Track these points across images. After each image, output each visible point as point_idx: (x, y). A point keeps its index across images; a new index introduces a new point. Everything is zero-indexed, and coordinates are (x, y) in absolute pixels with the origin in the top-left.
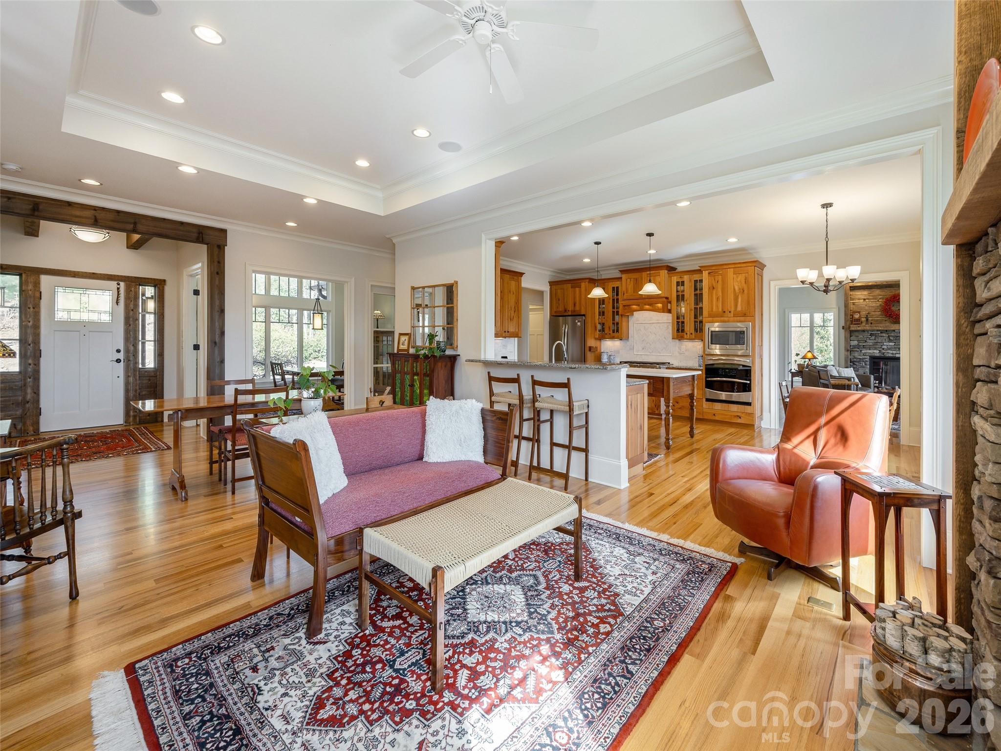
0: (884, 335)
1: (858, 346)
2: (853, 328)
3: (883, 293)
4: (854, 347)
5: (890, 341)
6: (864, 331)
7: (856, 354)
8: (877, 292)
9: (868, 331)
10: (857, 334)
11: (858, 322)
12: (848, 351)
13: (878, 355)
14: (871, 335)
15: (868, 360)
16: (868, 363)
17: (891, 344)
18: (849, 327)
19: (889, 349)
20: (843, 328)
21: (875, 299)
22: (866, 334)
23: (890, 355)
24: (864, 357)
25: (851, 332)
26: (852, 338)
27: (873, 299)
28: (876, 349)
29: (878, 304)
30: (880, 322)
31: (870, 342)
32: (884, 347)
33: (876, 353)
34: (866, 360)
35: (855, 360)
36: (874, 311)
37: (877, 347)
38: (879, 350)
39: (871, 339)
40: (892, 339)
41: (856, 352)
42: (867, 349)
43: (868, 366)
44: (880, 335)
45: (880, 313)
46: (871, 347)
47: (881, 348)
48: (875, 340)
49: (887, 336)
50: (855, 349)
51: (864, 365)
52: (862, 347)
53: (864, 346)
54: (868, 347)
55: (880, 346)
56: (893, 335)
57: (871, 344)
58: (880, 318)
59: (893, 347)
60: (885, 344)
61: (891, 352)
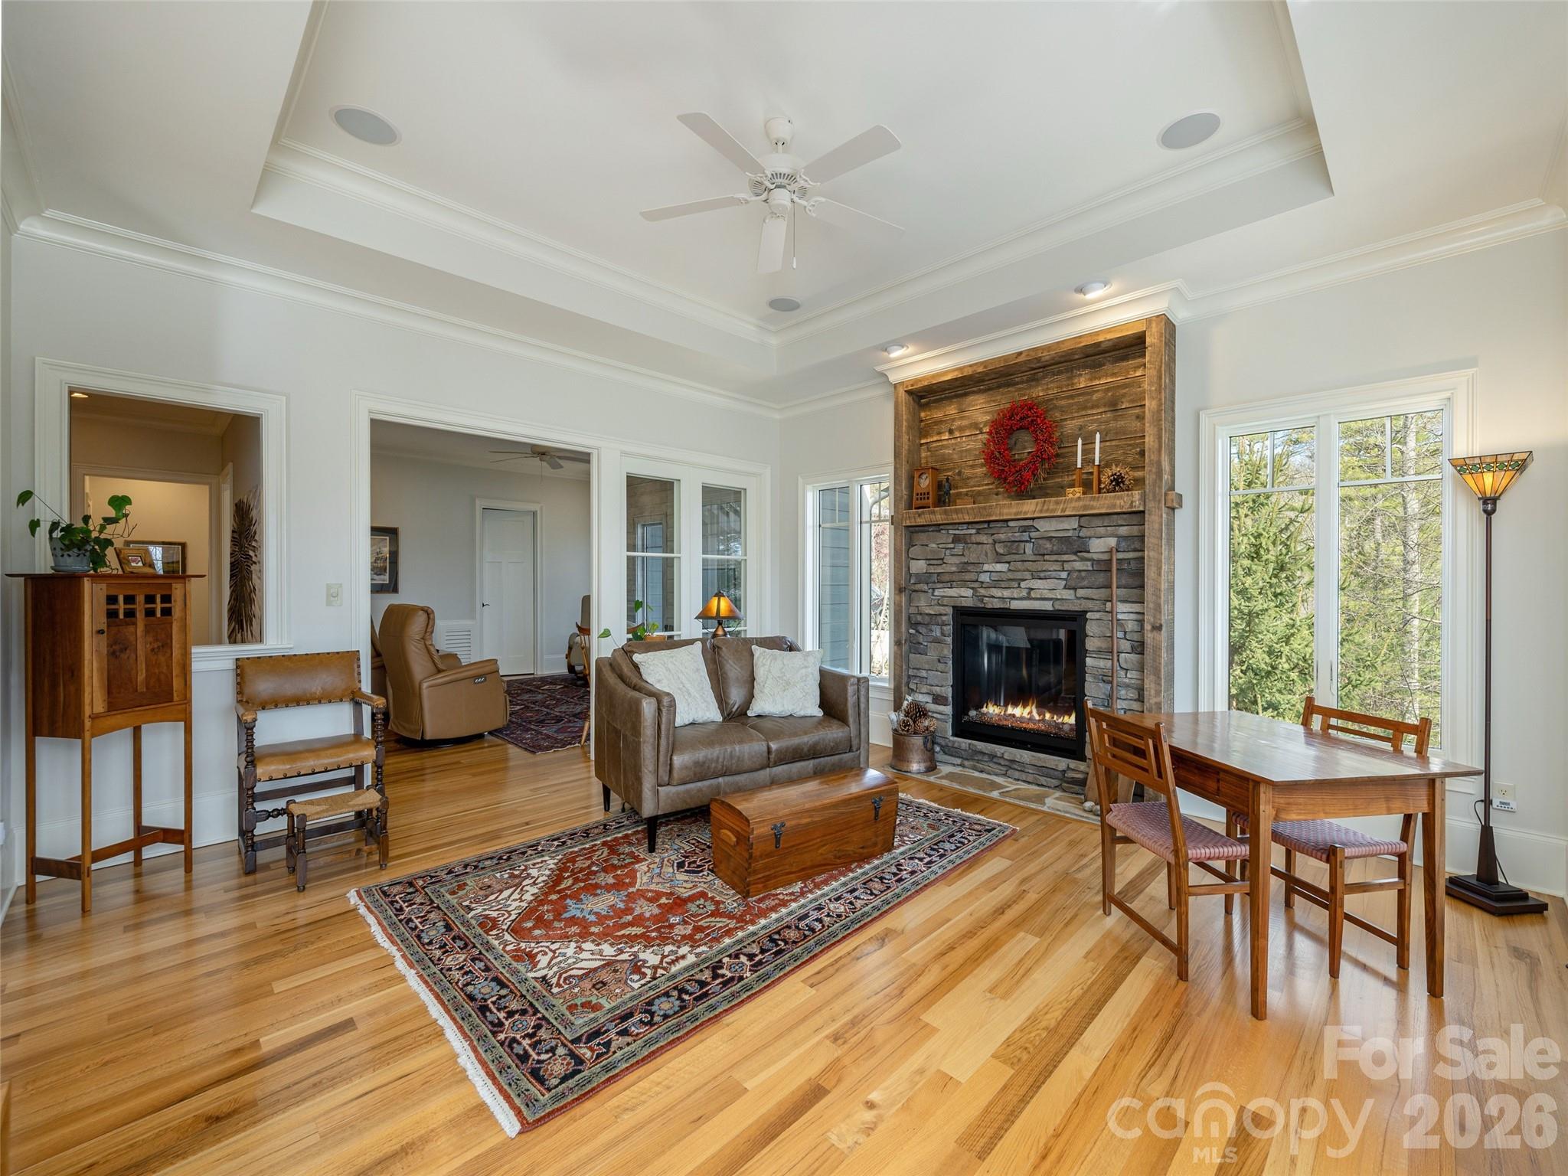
0: (983, 538)
1: (925, 578)
3: (993, 406)
4: (919, 578)
5: (999, 558)
6: (938, 528)
7: (922, 602)
8: (979, 403)
9: (946, 526)
10: (922, 537)
12: (901, 590)
13: (970, 603)
14: (957, 539)
15: (948, 619)
16: (949, 629)
17: (999, 567)
18: (902, 518)
19: (996, 584)
21: (976, 426)
22: (945, 537)
23: (997, 604)
24: (942, 610)
25: (913, 532)
26: (915, 551)
28: (964, 583)
31: (952, 564)
32: (985, 578)
33: (965, 596)
34: (944, 618)
35: (919, 618)
36: (972, 467)
37: (968, 577)
38: (972, 588)
39: (955, 551)
40: (1001, 551)
41: (922, 595)
42: (945, 585)
43: (949, 640)
44: (974, 539)
45: (984, 469)
46: (954, 578)
47: (977, 581)
48: (963, 555)
49: (991, 541)
50: (918, 587)
51: (939, 634)
52: (935, 578)
53: (939, 574)
54: (946, 578)
55: (973, 576)
56: (1002, 537)
57: (954, 569)
58: (986, 485)
59: (1004, 577)
60: (986, 567)
61: (1000, 595)
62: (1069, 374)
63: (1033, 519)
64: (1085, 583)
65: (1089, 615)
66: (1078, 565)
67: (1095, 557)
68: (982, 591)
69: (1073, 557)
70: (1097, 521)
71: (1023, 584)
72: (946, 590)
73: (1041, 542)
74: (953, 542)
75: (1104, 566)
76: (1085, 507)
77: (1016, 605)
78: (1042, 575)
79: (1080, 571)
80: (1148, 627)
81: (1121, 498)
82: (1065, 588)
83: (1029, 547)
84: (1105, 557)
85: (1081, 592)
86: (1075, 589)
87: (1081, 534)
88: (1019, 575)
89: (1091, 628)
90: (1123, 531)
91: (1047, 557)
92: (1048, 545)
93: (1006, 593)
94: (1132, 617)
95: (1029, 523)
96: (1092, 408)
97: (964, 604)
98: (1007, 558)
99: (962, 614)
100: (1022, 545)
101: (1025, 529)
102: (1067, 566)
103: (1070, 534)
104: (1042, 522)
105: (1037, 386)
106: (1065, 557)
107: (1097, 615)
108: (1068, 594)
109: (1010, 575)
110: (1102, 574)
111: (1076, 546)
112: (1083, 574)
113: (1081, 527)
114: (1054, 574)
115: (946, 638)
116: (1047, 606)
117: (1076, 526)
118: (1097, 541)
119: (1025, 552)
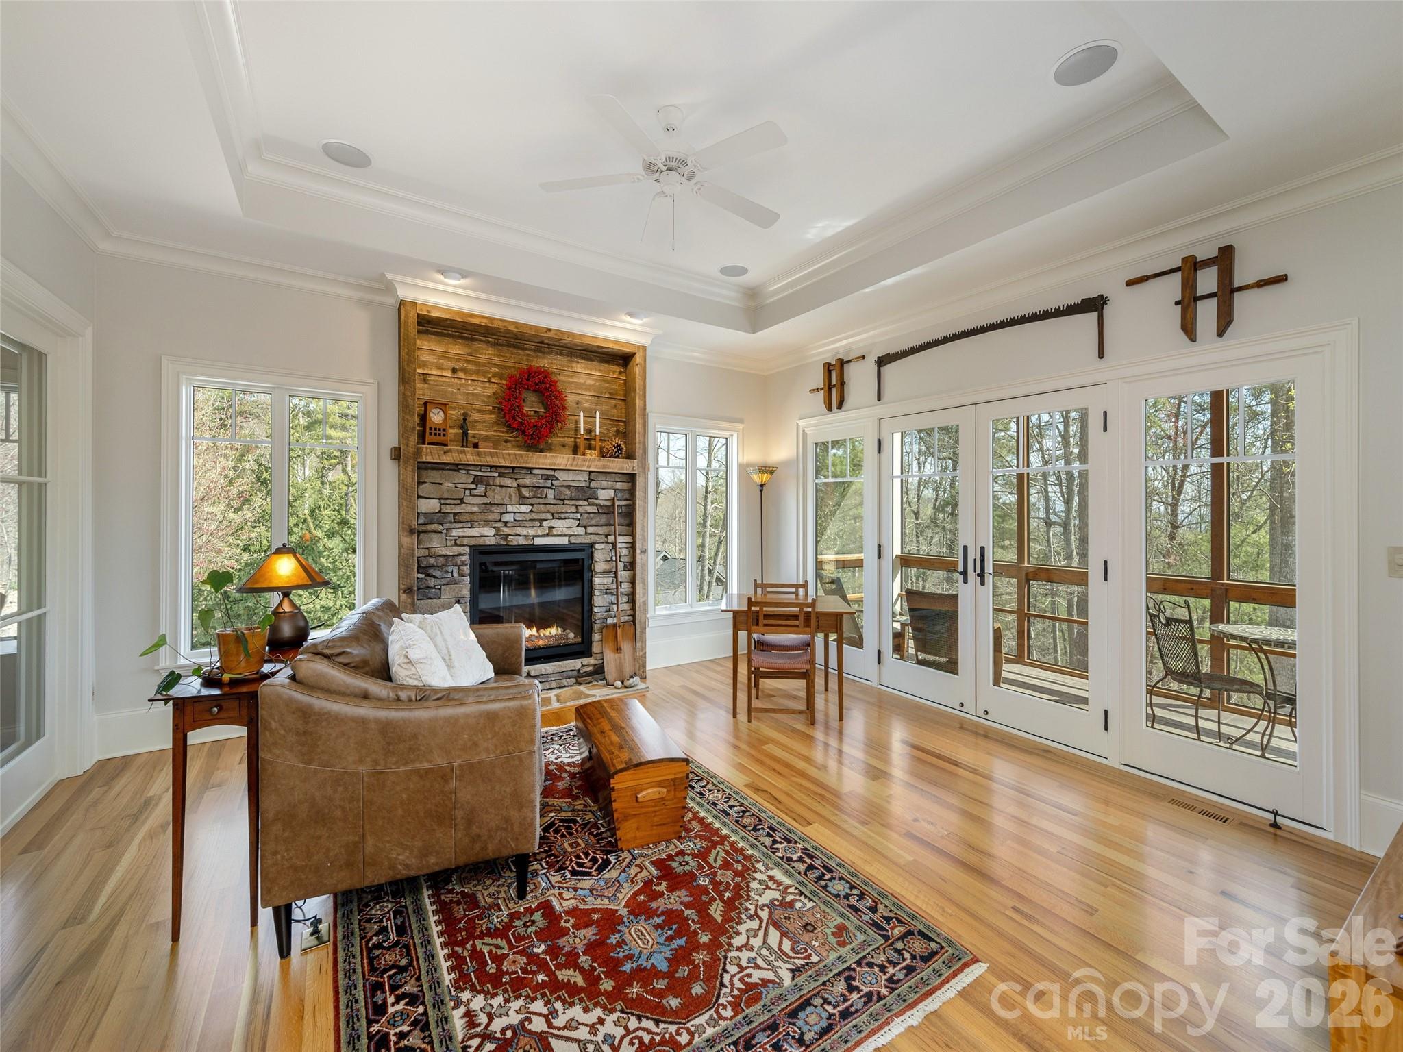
0: (507, 482)
1: (439, 518)
2: (430, 454)
3: (501, 361)
4: (430, 518)
5: (522, 500)
6: (456, 467)
7: (435, 543)
8: (487, 354)
9: (467, 466)
10: (434, 475)
11: (437, 437)
12: (411, 531)
13: (491, 541)
14: (477, 481)
15: (466, 558)
16: (467, 569)
17: (523, 508)
18: (418, 453)
19: (519, 523)
20: (397, 454)
21: (484, 374)
22: (463, 478)
23: (522, 541)
24: (456, 550)
25: (423, 467)
26: (426, 489)
27: (477, 372)
28: (487, 523)
29: (490, 390)
30: (496, 443)
31: (473, 504)
32: (508, 518)
33: (487, 535)
34: (463, 558)
35: (432, 561)
36: (480, 411)
37: (491, 517)
38: (495, 528)
39: (476, 492)
40: (527, 494)
41: (434, 536)
42: (465, 525)
43: (467, 579)
44: (498, 481)
45: (493, 416)
46: (475, 518)
47: (500, 521)
48: (485, 496)
49: (515, 485)
50: (430, 527)
51: (455, 574)
52: (451, 518)
53: (455, 514)
54: (467, 517)
55: (497, 517)
56: (527, 482)
57: (476, 509)
58: (495, 431)
59: (528, 517)
60: (510, 508)
61: (525, 533)
62: (569, 358)
63: (555, 470)
64: (593, 522)
65: (597, 546)
66: (589, 509)
67: (602, 503)
68: (507, 531)
69: (586, 503)
70: (602, 477)
71: (544, 523)
72: (466, 530)
73: (561, 489)
74: (472, 483)
75: (609, 510)
76: (604, 467)
77: (539, 542)
78: (563, 516)
79: (589, 513)
80: (638, 551)
81: (627, 463)
82: (578, 526)
83: (550, 493)
84: (608, 503)
85: (590, 530)
86: (585, 527)
87: (591, 485)
88: (543, 516)
89: (598, 556)
90: (618, 485)
91: (566, 502)
92: (568, 492)
93: (531, 532)
94: (624, 545)
95: (551, 472)
96: (586, 390)
97: (488, 543)
98: (531, 501)
99: (481, 553)
100: (545, 490)
101: (548, 477)
102: (581, 509)
103: (583, 484)
104: (562, 472)
105: (544, 358)
106: (581, 502)
107: (602, 546)
108: (581, 531)
109: (534, 516)
110: (604, 516)
111: (587, 493)
112: (592, 515)
113: (591, 480)
114: (571, 515)
115: (465, 578)
116: (565, 541)
117: (587, 479)
118: (603, 491)
119: (546, 497)
